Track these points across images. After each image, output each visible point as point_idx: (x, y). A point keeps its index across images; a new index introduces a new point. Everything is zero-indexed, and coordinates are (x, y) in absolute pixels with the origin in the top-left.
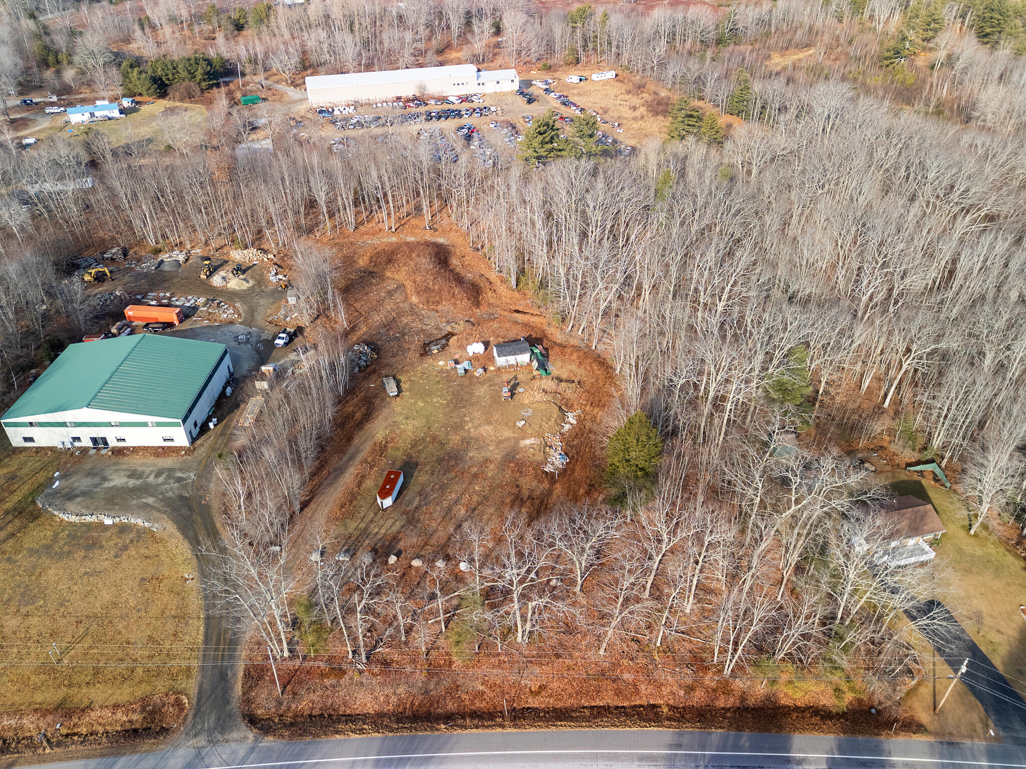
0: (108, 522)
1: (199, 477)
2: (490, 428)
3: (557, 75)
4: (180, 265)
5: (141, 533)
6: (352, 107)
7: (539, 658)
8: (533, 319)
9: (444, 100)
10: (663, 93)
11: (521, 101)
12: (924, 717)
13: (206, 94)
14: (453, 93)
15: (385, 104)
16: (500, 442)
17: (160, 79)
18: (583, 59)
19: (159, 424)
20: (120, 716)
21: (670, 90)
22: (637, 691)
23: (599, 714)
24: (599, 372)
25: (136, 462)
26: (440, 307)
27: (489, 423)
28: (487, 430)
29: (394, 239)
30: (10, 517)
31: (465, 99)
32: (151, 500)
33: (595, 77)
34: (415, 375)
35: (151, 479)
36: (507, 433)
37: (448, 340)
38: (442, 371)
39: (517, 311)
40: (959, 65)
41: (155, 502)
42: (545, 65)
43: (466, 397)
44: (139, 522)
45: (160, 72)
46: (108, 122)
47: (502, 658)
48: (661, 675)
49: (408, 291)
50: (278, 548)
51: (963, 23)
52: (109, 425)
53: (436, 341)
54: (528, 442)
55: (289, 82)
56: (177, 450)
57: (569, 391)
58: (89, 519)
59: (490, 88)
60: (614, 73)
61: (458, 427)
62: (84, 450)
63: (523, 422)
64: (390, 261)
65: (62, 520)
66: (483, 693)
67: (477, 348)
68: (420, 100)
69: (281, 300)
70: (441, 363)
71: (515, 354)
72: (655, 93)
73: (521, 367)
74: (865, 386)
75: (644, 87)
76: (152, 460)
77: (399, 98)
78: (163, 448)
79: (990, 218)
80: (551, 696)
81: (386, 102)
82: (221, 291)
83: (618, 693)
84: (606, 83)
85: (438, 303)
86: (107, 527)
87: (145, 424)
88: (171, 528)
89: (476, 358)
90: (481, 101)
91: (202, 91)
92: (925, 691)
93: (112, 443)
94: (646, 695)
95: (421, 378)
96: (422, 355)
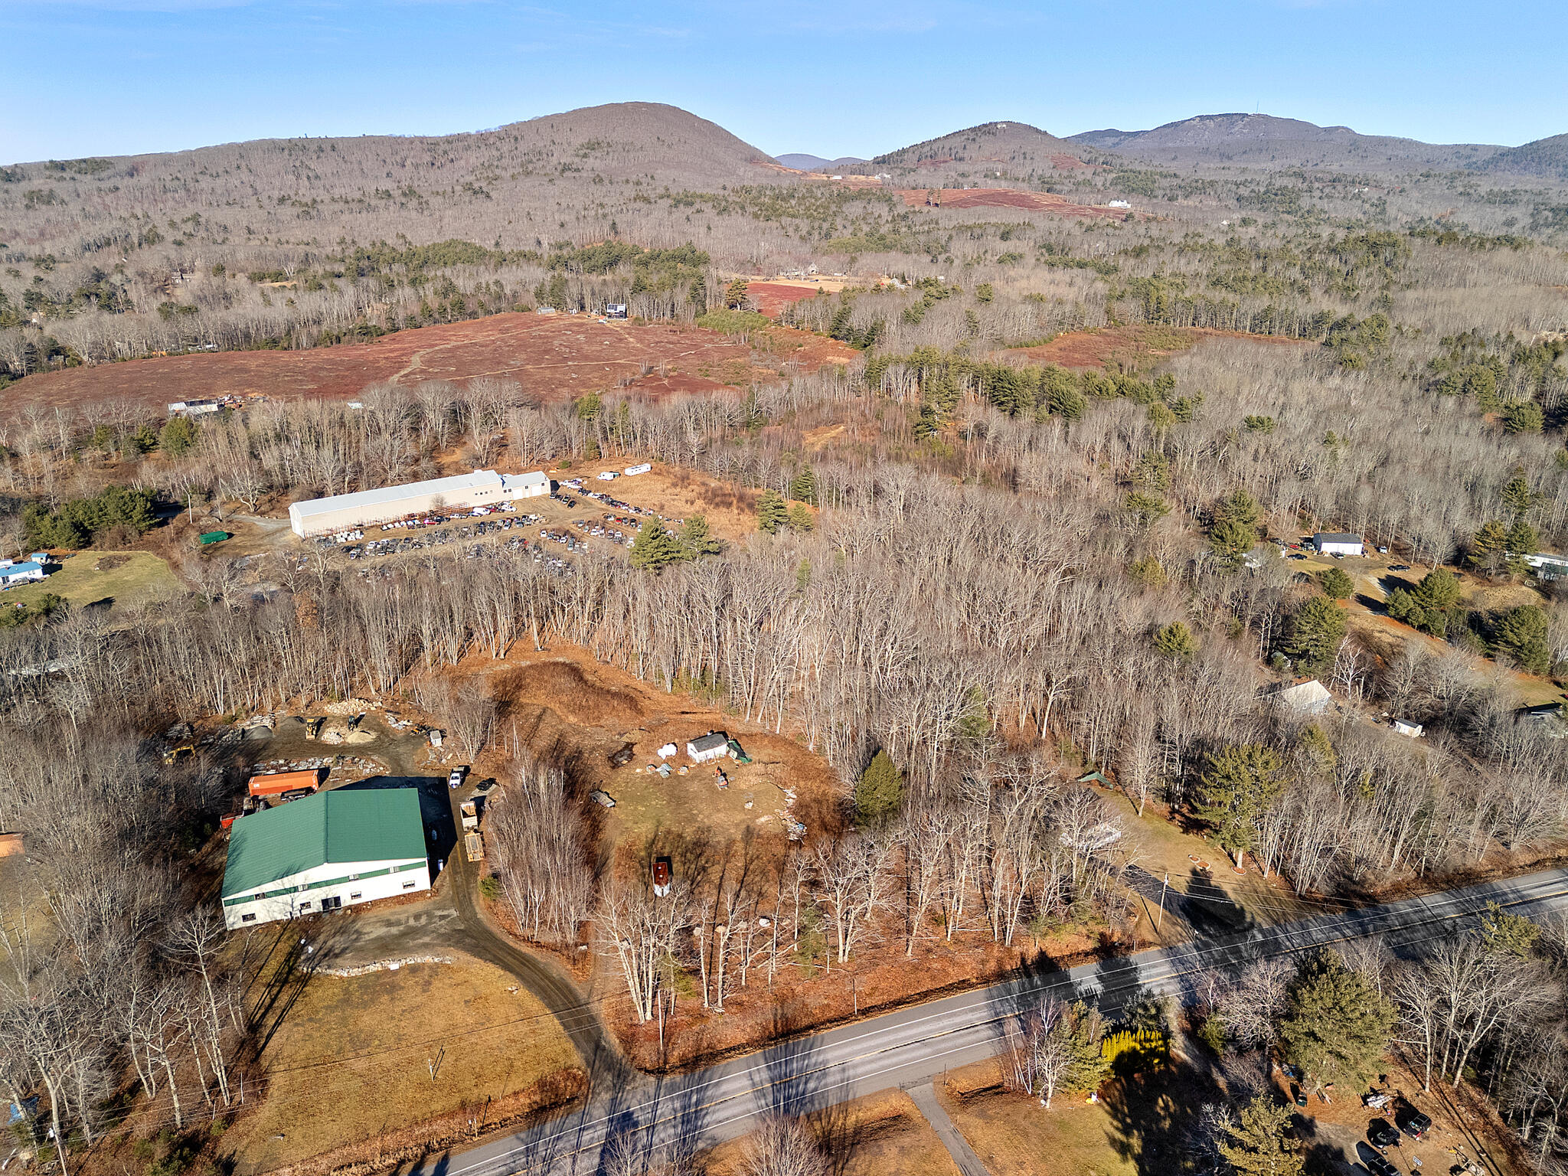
0: (394, 966)
1: (462, 911)
2: (721, 815)
3: (582, 472)
4: (270, 731)
5: (434, 969)
6: (358, 532)
7: (861, 970)
8: (705, 717)
9: (467, 512)
10: (713, 484)
11: (560, 506)
12: (1150, 937)
13: (145, 537)
14: (477, 503)
15: (397, 524)
16: (737, 825)
17: (82, 524)
18: (605, 452)
19: (402, 868)
20: (524, 1100)
21: (719, 479)
22: (948, 974)
23: (925, 995)
24: (794, 751)
25: (385, 912)
26: (602, 722)
27: (719, 811)
28: (719, 818)
29: (507, 666)
30: (275, 990)
31: (495, 509)
32: (427, 939)
33: (628, 471)
34: (619, 786)
35: (412, 922)
36: (739, 817)
37: (631, 750)
38: (643, 777)
39: (683, 713)
40: (991, 434)
41: (433, 939)
42: (565, 463)
43: (682, 794)
44: (428, 959)
45: (80, 516)
46: (31, 586)
47: (832, 977)
48: (960, 957)
49: (559, 713)
50: (584, 947)
51: (976, 391)
52: (346, 879)
53: (620, 753)
54: (763, 819)
55: (252, 510)
56: (422, 893)
57: (779, 771)
58: (373, 968)
59: (518, 494)
60: (649, 466)
61: (692, 819)
62: (317, 916)
63: (751, 804)
64: (519, 687)
65: (341, 978)
66: (828, 1005)
67: (669, 750)
68: (438, 516)
69: (422, 745)
70: (638, 770)
71: (713, 747)
72: (704, 484)
73: (720, 758)
74: (1022, 725)
75: (688, 478)
76: (398, 908)
77: (411, 517)
78: (404, 896)
79: (1069, 571)
80: (883, 994)
81: (399, 522)
82: (343, 747)
83: (933, 978)
84: (643, 476)
85: (599, 718)
86: (395, 972)
87: (386, 872)
88: (465, 957)
89: (669, 760)
90: (514, 509)
91: (141, 533)
92: (1146, 922)
93: (346, 901)
94: (954, 975)
95: (626, 786)
96: (613, 768)
